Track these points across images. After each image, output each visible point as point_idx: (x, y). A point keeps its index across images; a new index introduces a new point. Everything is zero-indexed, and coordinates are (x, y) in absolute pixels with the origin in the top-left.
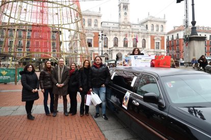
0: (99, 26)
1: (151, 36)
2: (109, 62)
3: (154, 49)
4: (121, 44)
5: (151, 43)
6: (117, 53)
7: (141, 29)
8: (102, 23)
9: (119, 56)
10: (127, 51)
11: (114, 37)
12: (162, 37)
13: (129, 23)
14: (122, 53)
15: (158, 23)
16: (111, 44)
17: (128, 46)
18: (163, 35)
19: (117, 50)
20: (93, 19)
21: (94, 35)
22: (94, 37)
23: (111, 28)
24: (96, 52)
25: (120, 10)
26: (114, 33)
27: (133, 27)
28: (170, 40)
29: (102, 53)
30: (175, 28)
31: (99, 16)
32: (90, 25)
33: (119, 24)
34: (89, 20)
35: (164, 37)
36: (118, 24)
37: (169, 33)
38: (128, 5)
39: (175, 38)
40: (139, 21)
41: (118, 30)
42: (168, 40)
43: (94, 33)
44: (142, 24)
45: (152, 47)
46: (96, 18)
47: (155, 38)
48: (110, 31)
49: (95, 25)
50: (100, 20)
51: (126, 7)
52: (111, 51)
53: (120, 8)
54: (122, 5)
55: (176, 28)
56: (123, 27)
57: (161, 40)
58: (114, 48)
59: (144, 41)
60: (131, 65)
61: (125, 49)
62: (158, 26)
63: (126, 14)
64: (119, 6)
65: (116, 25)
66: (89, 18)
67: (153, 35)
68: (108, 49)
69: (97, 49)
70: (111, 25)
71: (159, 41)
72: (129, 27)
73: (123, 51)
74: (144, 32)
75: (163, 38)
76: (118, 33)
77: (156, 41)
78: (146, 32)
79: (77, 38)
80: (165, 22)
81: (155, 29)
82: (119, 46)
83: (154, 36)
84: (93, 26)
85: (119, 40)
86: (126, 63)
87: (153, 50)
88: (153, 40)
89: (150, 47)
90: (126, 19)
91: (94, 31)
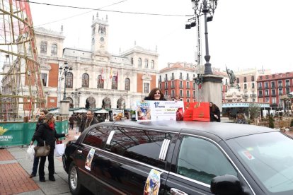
0: (60, 55)
1: (138, 74)
2: (76, 112)
3: (142, 92)
4: (93, 83)
5: (138, 85)
6: (87, 96)
7: (125, 63)
8: (64, 50)
9: (90, 102)
10: (102, 94)
11: (84, 72)
12: (152, 76)
13: (106, 53)
14: (95, 97)
15: (147, 57)
16: (78, 83)
17: (105, 87)
18: (154, 74)
19: (87, 93)
20: (50, 43)
21: (50, 68)
22: (50, 71)
23: (79, 59)
24: (52, 95)
25: (94, 33)
26: (83, 67)
27: (113, 59)
28: (163, 80)
29: (65, 96)
30: (169, 65)
31: (60, 39)
32: (44, 50)
33: (92, 54)
34: (42, 42)
35: (155, 76)
36: (90, 54)
37: (162, 72)
38: (107, 27)
39: (169, 79)
40: (122, 52)
41: (90, 62)
42: (160, 81)
43: (51, 64)
44: (125, 56)
45: (139, 90)
46: (54, 41)
47: (143, 78)
48: (77, 63)
49: (53, 52)
50: (62, 45)
51: (102, 30)
52: (78, 94)
53: (94, 30)
54: (97, 26)
55: (171, 66)
56: (98, 58)
57: (151, 81)
58: (83, 90)
59: (128, 81)
60: (150, 118)
61: (100, 91)
62: (147, 61)
63: (102, 39)
64: (93, 26)
65: (87, 55)
66: (43, 39)
67: (141, 73)
68: (74, 91)
69: (54, 89)
70: (79, 54)
71: (149, 82)
72: (106, 59)
73: (97, 94)
74: (128, 67)
75: (154, 78)
76: (90, 67)
77: (144, 82)
78: (130, 67)
79: (19, 70)
80: (156, 56)
81: (144, 64)
82: (90, 86)
83: (142, 75)
84: (49, 53)
85: (90, 77)
86: (142, 114)
87: (140, 94)
88: (140, 80)
89: (136, 90)
90: (102, 46)
91: (50, 62)
